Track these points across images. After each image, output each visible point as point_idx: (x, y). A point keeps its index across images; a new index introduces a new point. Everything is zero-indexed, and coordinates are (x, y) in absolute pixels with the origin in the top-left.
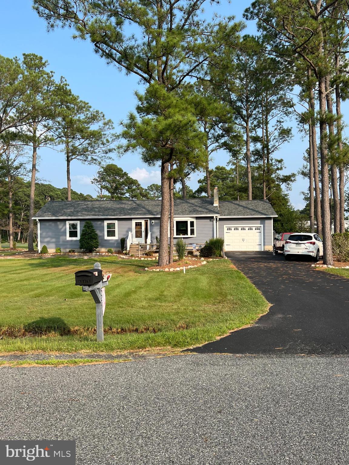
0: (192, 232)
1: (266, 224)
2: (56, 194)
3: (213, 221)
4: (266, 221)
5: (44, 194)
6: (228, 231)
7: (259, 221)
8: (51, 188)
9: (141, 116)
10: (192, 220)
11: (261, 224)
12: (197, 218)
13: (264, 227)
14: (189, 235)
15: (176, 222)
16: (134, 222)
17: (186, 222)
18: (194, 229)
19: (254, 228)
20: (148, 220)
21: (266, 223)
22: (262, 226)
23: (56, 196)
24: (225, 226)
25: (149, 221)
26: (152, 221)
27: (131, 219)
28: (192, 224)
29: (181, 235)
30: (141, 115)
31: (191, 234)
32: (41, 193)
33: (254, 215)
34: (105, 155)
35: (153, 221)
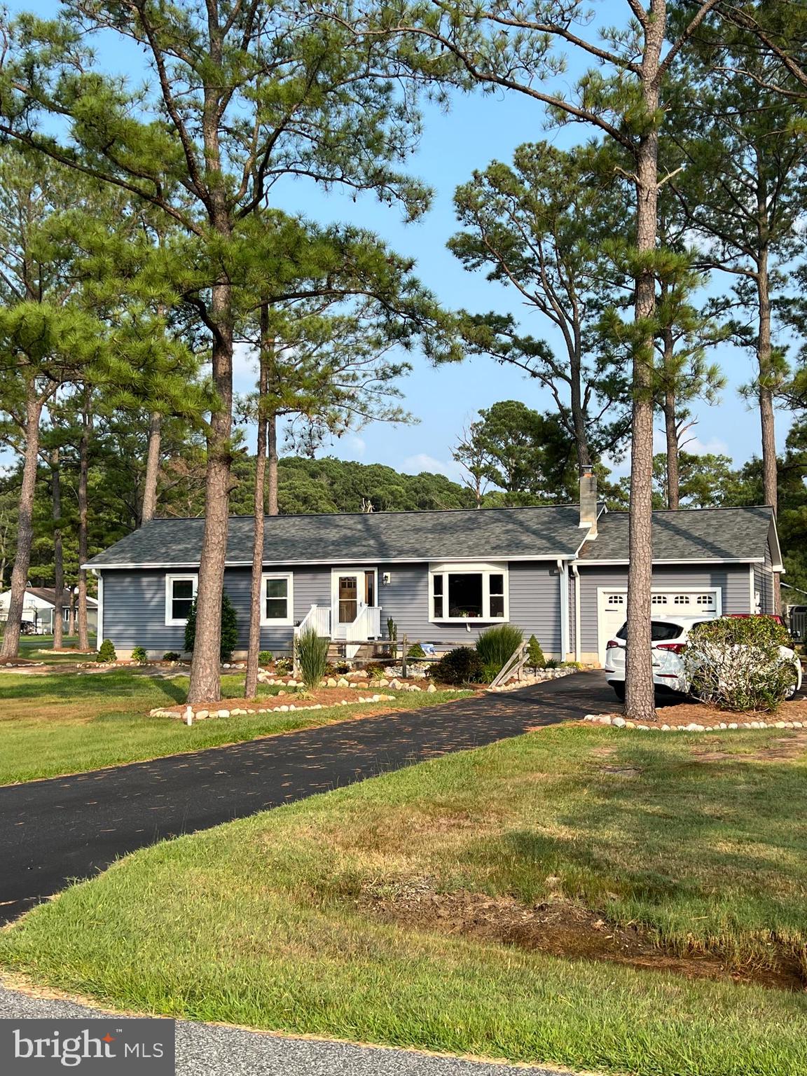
0: (497, 608)
1: (728, 586)
2: (392, 493)
3: (558, 575)
4: (730, 576)
5: (358, 493)
6: (613, 606)
7: (708, 576)
8: (379, 476)
9: (469, 264)
10: (497, 570)
11: (712, 585)
12: (512, 565)
13: (724, 593)
14: (486, 617)
15: (450, 576)
16: (335, 576)
17: (478, 578)
18: (502, 598)
19: (693, 598)
20: (373, 572)
21: (729, 581)
22: (718, 590)
23: (390, 498)
24: (600, 590)
25: (376, 574)
26: (385, 574)
27: (327, 569)
28: (496, 582)
29: (464, 615)
30: (467, 261)
31: (493, 614)
32: (352, 491)
33: (690, 555)
34: (382, 382)
35: (388, 574)
